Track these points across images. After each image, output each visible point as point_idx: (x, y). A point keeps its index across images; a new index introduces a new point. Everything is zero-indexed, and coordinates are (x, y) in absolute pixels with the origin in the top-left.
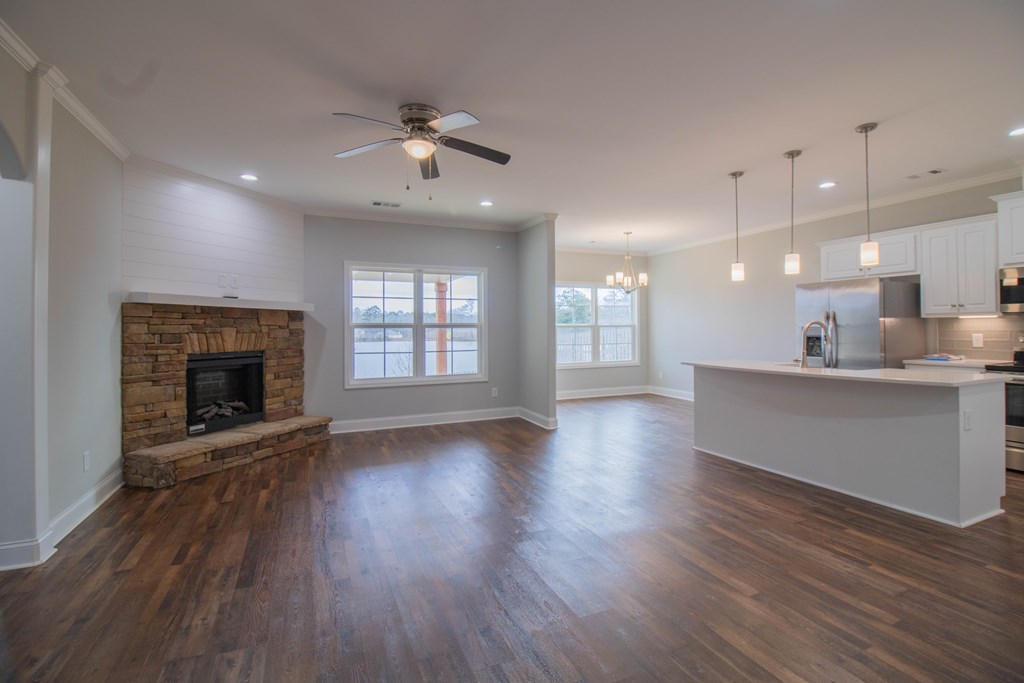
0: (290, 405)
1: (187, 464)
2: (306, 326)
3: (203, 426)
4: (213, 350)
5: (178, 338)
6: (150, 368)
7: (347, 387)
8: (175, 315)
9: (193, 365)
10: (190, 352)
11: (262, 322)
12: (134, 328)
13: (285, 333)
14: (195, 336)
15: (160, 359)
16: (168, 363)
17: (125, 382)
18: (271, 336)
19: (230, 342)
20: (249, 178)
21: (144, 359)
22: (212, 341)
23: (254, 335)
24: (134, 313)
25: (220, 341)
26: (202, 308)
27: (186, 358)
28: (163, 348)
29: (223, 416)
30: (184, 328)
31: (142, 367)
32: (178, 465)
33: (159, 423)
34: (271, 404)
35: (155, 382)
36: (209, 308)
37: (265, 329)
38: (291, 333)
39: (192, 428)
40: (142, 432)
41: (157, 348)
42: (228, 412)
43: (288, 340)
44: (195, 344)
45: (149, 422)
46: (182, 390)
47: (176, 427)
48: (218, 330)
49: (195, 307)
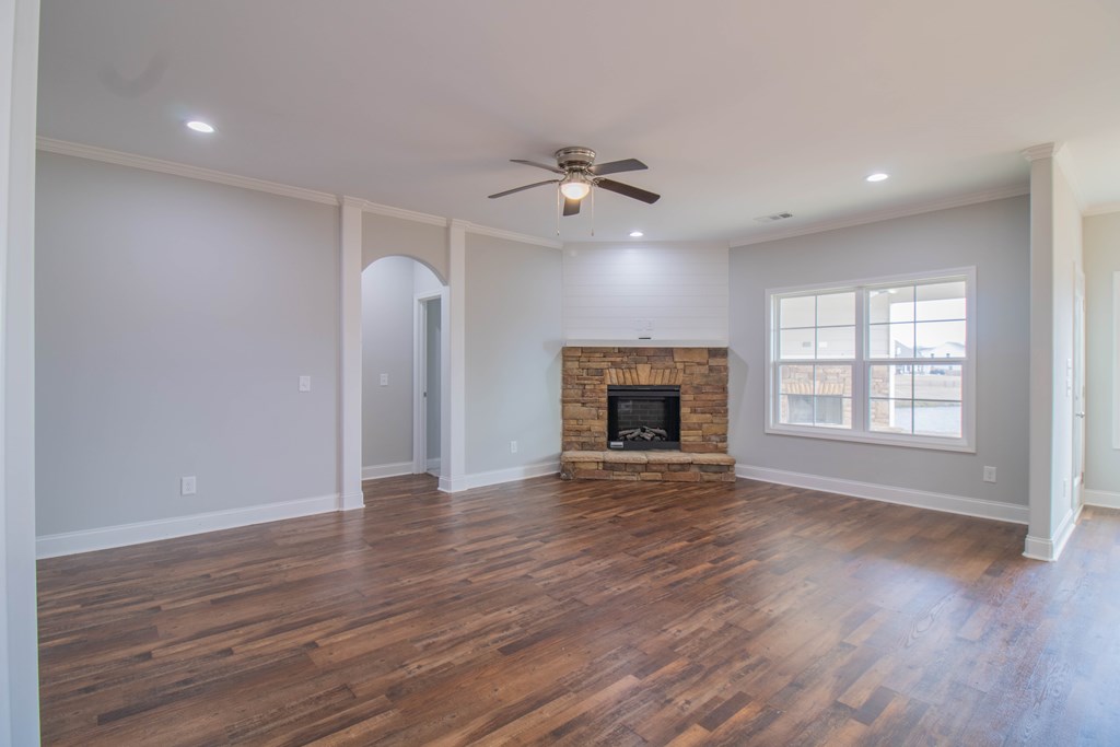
0: (709, 440)
1: (583, 466)
2: (731, 362)
3: (621, 443)
4: (629, 383)
5: (600, 372)
6: (580, 392)
7: (767, 431)
8: (598, 355)
9: (613, 394)
10: (609, 383)
11: (676, 360)
12: (569, 364)
13: (704, 370)
14: (613, 371)
15: (587, 387)
16: (592, 391)
17: (564, 402)
18: (688, 371)
19: (644, 376)
20: (637, 234)
21: (576, 387)
22: (628, 375)
23: (668, 371)
24: (569, 354)
25: (634, 375)
26: (619, 348)
27: (606, 387)
28: (588, 379)
29: (643, 438)
30: (604, 365)
31: (575, 393)
32: (577, 466)
33: (586, 434)
34: (686, 436)
35: (584, 404)
36: (626, 348)
37: (680, 366)
38: (711, 369)
39: (613, 443)
40: (574, 439)
41: (585, 379)
42: (648, 436)
43: (706, 376)
44: (614, 377)
45: (579, 432)
46: (604, 413)
47: (598, 440)
48: (633, 366)
49: (614, 348)
